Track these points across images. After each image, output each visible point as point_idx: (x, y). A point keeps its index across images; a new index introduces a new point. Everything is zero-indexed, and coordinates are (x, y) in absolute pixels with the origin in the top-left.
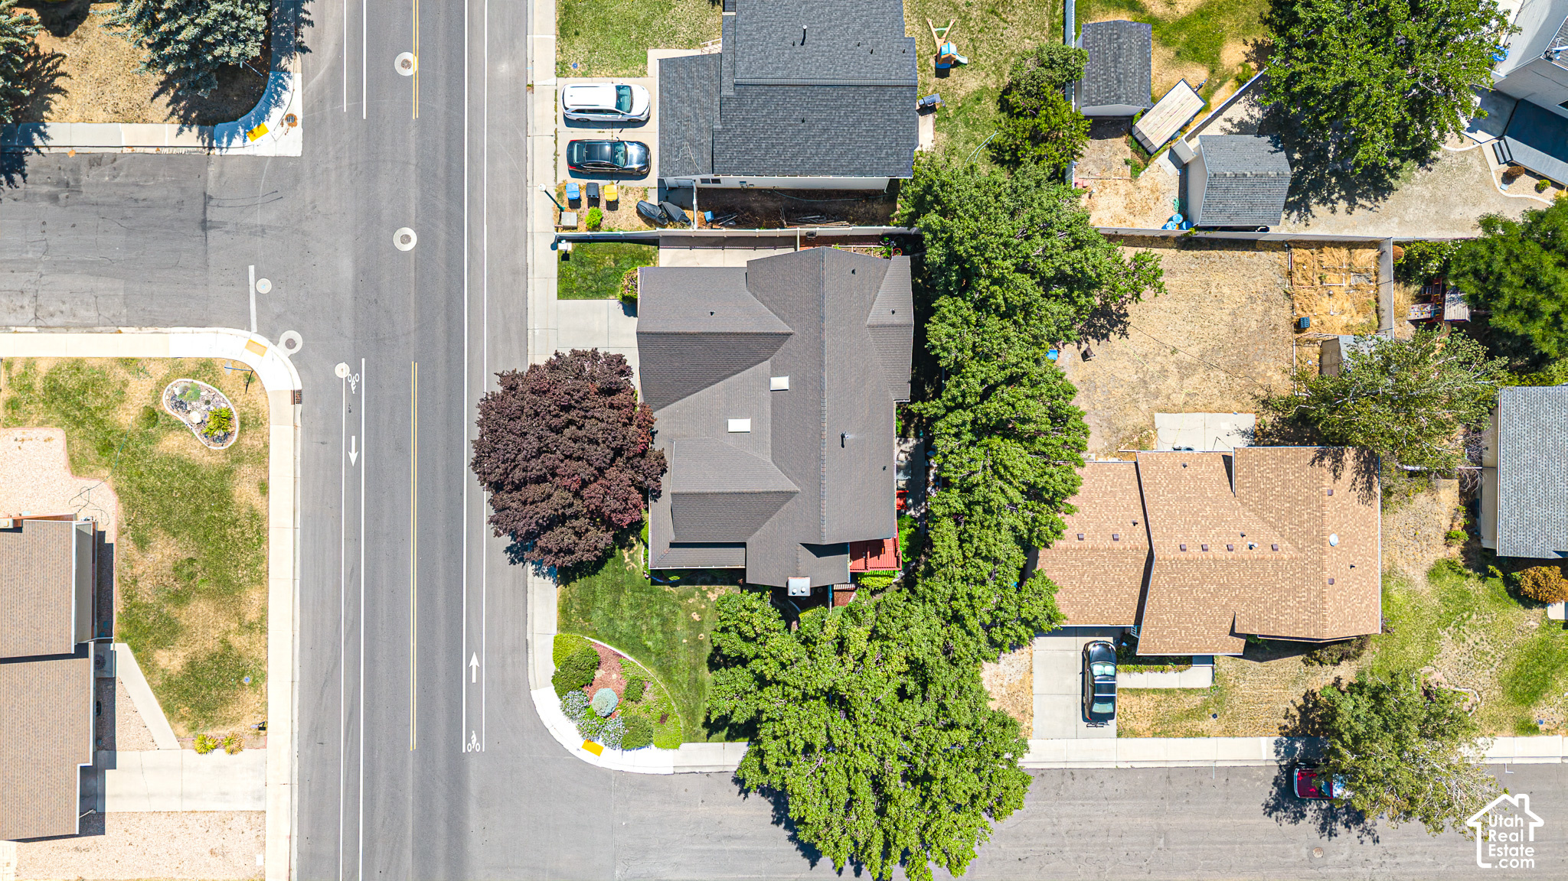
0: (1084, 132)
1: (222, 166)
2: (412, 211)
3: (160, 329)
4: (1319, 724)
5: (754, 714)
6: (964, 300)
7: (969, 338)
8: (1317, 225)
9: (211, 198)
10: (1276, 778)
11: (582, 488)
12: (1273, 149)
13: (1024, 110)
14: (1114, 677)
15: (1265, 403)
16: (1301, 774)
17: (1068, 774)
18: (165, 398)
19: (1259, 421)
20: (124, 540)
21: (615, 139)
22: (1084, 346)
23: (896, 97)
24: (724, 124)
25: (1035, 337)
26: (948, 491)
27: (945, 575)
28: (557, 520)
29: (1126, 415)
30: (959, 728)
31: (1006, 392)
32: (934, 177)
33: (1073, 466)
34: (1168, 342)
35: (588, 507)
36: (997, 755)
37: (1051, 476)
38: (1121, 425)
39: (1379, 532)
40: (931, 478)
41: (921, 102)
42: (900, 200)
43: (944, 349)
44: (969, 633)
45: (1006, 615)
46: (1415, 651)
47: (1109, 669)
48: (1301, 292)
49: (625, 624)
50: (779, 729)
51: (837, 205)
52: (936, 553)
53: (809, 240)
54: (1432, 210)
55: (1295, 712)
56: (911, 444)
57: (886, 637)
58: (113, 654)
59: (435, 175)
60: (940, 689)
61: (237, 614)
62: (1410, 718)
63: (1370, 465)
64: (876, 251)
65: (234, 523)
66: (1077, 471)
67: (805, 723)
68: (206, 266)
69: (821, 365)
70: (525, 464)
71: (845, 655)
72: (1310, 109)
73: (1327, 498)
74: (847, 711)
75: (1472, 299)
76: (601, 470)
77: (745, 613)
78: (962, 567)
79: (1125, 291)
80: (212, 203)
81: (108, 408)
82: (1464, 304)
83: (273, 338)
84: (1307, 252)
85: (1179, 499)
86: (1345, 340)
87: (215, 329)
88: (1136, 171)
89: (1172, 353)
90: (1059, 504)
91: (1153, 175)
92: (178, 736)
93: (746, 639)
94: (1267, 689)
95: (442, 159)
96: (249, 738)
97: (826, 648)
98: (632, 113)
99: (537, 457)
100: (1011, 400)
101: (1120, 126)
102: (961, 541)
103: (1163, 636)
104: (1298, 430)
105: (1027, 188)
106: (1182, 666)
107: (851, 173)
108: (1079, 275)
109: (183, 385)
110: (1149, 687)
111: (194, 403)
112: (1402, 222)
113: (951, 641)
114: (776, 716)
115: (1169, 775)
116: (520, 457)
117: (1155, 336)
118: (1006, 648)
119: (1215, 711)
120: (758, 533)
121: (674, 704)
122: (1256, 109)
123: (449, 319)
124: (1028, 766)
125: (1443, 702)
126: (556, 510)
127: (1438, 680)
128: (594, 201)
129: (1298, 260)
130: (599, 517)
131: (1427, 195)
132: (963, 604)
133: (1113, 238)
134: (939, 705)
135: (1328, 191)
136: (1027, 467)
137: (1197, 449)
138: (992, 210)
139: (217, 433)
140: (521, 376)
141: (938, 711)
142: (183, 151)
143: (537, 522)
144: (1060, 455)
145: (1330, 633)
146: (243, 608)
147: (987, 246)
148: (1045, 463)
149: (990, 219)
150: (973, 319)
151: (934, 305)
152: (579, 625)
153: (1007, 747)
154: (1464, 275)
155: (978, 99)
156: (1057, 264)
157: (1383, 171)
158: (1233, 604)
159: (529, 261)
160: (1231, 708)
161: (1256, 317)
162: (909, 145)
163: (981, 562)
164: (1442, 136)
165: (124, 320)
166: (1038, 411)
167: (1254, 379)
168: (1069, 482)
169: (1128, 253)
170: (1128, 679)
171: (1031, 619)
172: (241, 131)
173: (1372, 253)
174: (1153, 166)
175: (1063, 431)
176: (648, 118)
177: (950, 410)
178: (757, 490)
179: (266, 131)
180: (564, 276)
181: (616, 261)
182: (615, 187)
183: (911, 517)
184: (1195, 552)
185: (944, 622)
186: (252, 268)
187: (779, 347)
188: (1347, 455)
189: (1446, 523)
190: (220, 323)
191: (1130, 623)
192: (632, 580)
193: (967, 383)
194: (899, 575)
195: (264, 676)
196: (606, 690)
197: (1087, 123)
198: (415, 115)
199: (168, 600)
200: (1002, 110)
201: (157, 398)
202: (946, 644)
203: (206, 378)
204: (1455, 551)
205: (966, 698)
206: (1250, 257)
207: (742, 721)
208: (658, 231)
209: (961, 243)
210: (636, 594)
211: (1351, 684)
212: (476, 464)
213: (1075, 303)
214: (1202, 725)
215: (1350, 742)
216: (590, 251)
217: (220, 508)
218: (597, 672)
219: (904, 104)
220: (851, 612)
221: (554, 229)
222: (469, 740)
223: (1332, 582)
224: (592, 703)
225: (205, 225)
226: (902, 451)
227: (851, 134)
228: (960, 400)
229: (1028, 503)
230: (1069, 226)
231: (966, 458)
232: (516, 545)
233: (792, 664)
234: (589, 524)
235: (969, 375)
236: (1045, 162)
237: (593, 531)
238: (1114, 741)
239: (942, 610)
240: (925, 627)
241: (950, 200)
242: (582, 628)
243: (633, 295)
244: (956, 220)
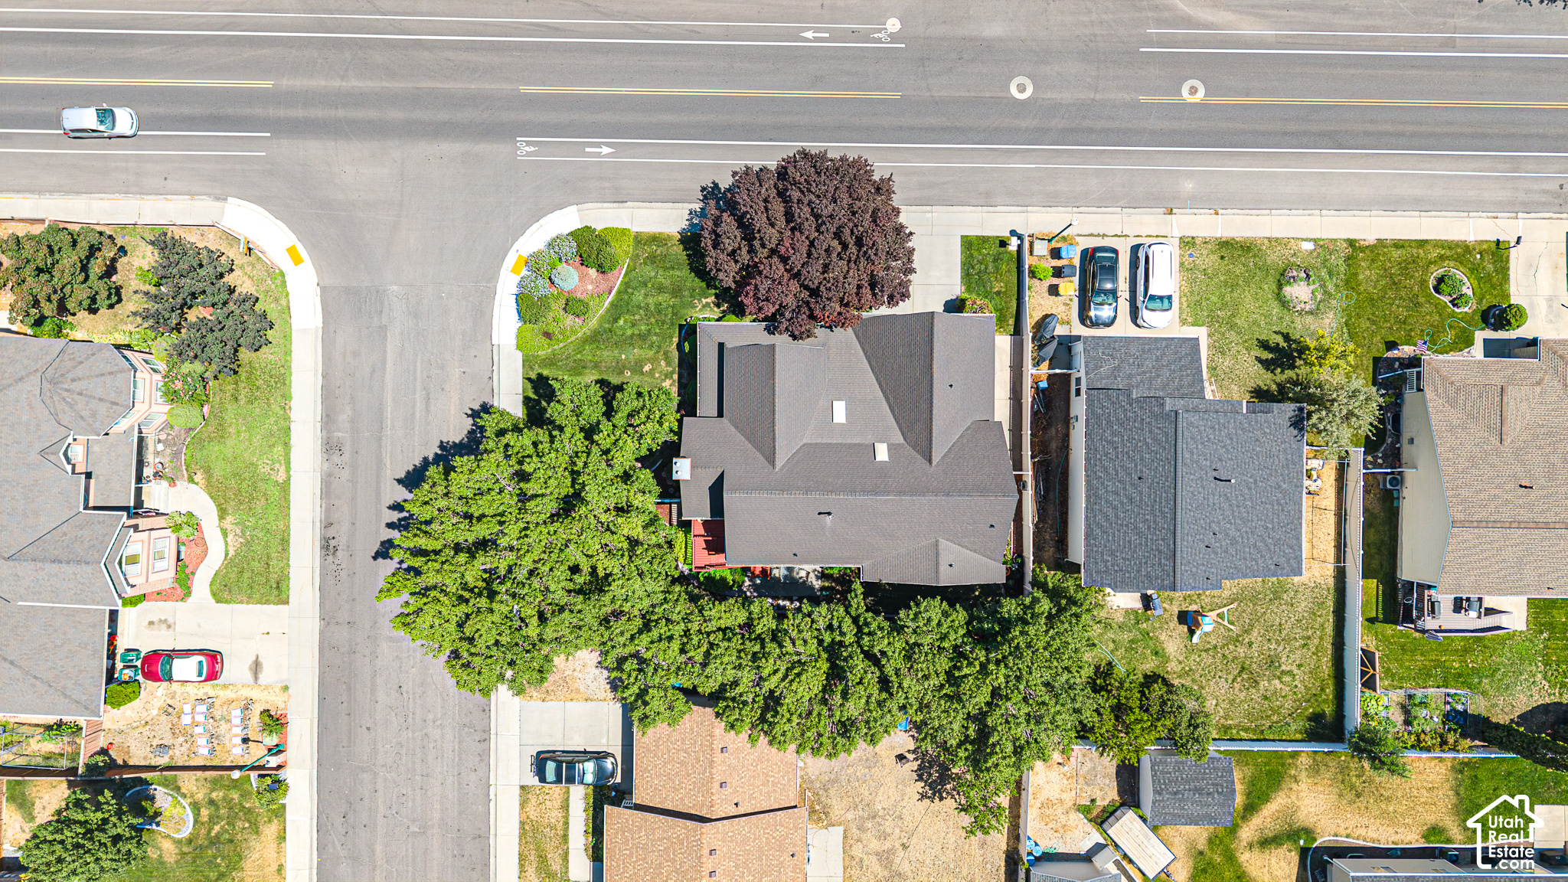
0: (1125, 758)
2: (1049, 95)
5: (557, 423)
6: (964, 636)
7: (926, 640)
11: (781, 257)
13: (1147, 699)
14: (582, 782)
17: (485, 736)
21: (1119, 295)
22: (911, 757)
23: (1163, 570)
24: (1138, 400)
25: (927, 706)
26: (774, 617)
27: (691, 613)
28: (748, 233)
29: (842, 798)
30: (540, 626)
31: (872, 677)
32: (1085, 607)
33: (798, 742)
34: (914, 840)
35: (761, 263)
36: (512, 663)
37: (789, 720)
38: (832, 793)
40: (781, 602)
41: (1155, 596)
42: (1059, 574)
43: (916, 615)
44: (633, 637)
45: (650, 674)
47: (589, 778)
49: (641, 298)
50: (544, 447)
51: (1052, 511)
52: (713, 605)
53: (1019, 484)
56: (815, 583)
57: (631, 553)
59: (1084, 117)
60: (579, 607)
64: (1009, 551)
66: (793, 747)
67: (550, 473)
69: (901, 493)
70: (806, 202)
71: (614, 513)
74: (558, 515)
76: (796, 276)
77: (658, 415)
78: (699, 630)
79: (967, 797)
85: (760, 850)
88: (1085, 810)
89: (903, 845)
90: (760, 727)
91: (1080, 826)
93: (630, 415)
95: (1099, 124)
97: (619, 494)
98: (1144, 311)
99: (813, 214)
100: (865, 681)
101: (1129, 794)
102: (724, 630)
103: (624, 831)
105: (1073, 700)
106: (592, 851)
107: (1088, 526)
108: (988, 750)
110: (570, 818)
113: (625, 618)
114: (557, 444)
115: (482, 837)
116: (812, 197)
117: (920, 827)
118: (614, 674)
120: (733, 429)
121: (561, 345)
123: (945, 129)
124: (497, 695)
126: (759, 231)
128: (1058, 272)
130: (750, 272)
132: (662, 631)
133: (1019, 784)
134: (562, 606)
136: (798, 696)
137: (809, 869)
138: (1055, 663)
140: (890, 198)
141: (557, 605)
143: (747, 212)
144: (809, 729)
147: (1019, 658)
148: (801, 716)
149: (1046, 661)
150: (946, 644)
151: (958, 606)
152: (640, 253)
153: (521, 674)
155: (1156, 653)
156: (999, 729)
159: (999, 208)
162: (1115, 583)
163: (704, 649)
166: (854, 708)
168: (782, 739)
169: (1004, 800)
170: (579, 797)
171: (646, 698)
174: (1090, 827)
175: (832, 733)
176: (1140, 327)
177: (856, 620)
178: (777, 428)
180: (984, 242)
181: (998, 293)
182: (1072, 293)
183: (743, 582)
184: (709, 864)
185: (643, 612)
187: (918, 452)
191: (637, 799)
192: (684, 306)
193: (883, 637)
194: (685, 569)
196: (577, 279)
197: (1134, 761)
198: (1143, 99)
200: (1146, 676)
202: (624, 614)
205: (571, 633)
207: (548, 412)
208: (1028, 335)
209: (1023, 633)
210: (670, 309)
212: (805, 154)
213: (959, 746)
214: (531, 871)
216: (1008, 268)
218: (594, 270)
219: (1157, 578)
220: (653, 520)
221: (1031, 233)
222: (528, 143)
224: (564, 265)
226: (808, 573)
227: (1127, 526)
228: (866, 630)
229: (762, 697)
230: (1036, 740)
231: (807, 635)
232: (720, 192)
233: (607, 461)
234: (743, 264)
235: (891, 639)
236: (1096, 719)
237: (736, 267)
238: (516, 783)
239: (656, 610)
240: (640, 593)
241: (1063, 623)
242: (637, 256)
243: (967, 309)
244: (1044, 628)
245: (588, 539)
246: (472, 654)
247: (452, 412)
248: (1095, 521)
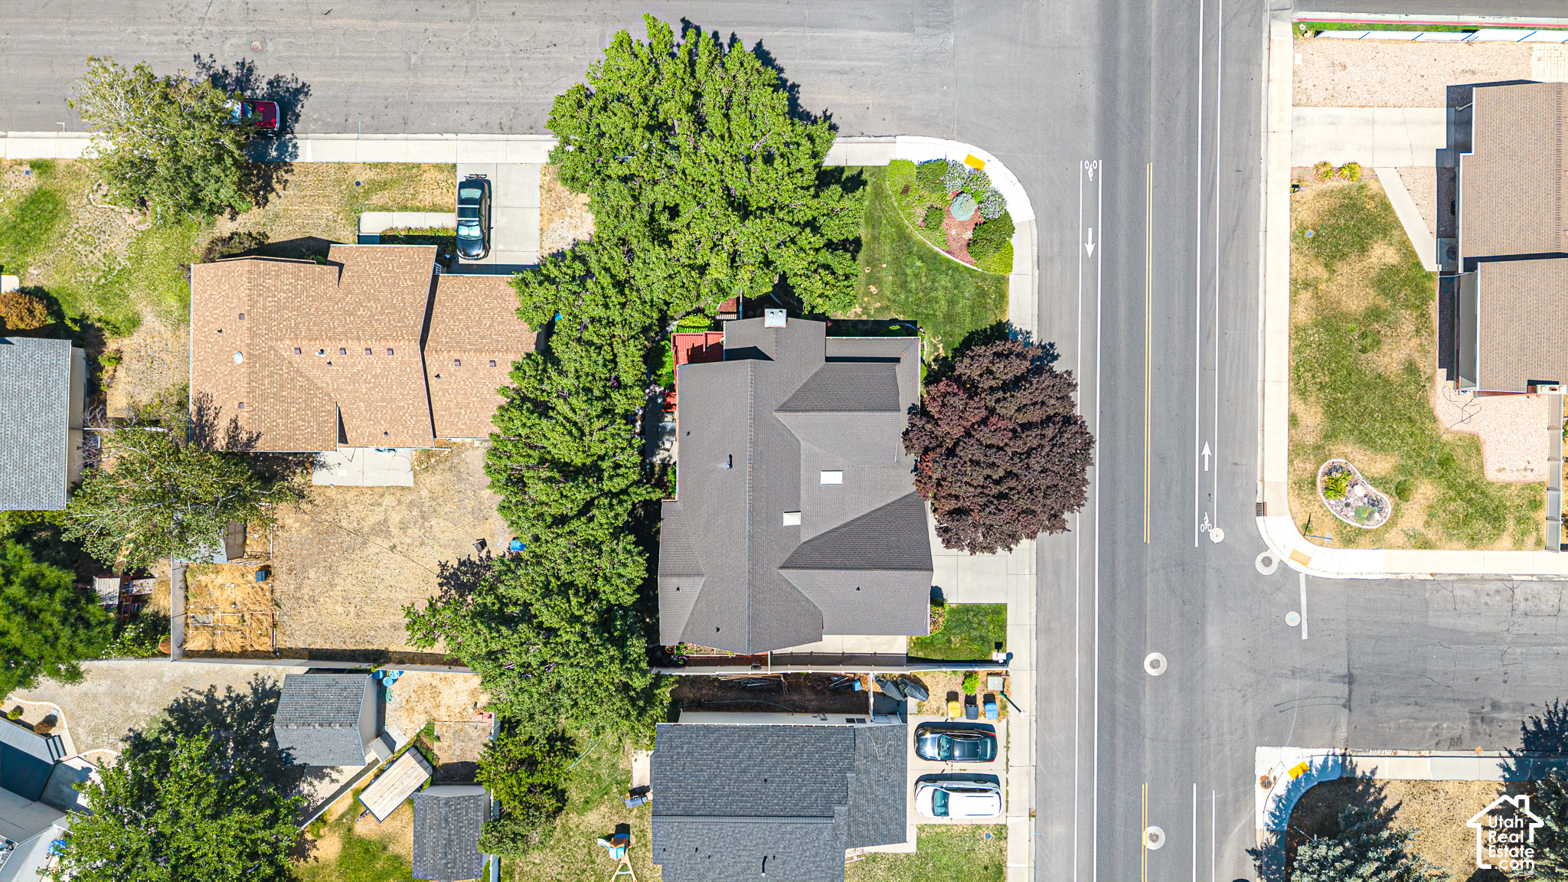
0: (482, 769)
1: (1333, 737)
2: (1148, 692)
3: (1394, 577)
4: (252, 174)
5: (821, 194)
6: (608, 601)
7: (604, 563)
8: (247, 675)
9: (1344, 706)
10: (296, 121)
11: (987, 418)
12: (291, 752)
13: (542, 792)
14: (460, 224)
15: (301, 495)
16: (273, 124)
17: (506, 129)
18: (1389, 510)
19: (308, 478)
20: (1429, 371)
21: (949, 762)
22: (484, 554)
23: (673, 804)
24: (844, 778)
25: (539, 563)
26: (627, 411)
27: (631, 328)
28: (1013, 385)
29: (443, 485)
30: (619, 177)
31: (568, 508)
32: (637, 725)
33: (502, 435)
34: (399, 558)
35: (981, 399)
36: (581, 149)
37: (524, 425)
38: (448, 475)
39: (191, 365)
40: (639, 423)
42: (668, 702)
43: (629, 552)
44: (607, 270)
45: (570, 287)
46: (155, 246)
47: (464, 231)
48: (265, 607)
49: (943, 283)
50: (799, 180)
51: (730, 696)
52: (640, 350)
53: (758, 661)
54: (129, 689)
55: (277, 186)
56: (658, 457)
57: (692, 267)
58: (1439, 261)
59: (1126, 727)
60: (637, 216)
61: (1319, 298)
62: (166, 180)
63: (198, 432)
64: (692, 650)
65: (1322, 387)
66: (497, 430)
67: (773, 184)
68: (1349, 640)
69: (752, 537)
70: (1042, 442)
71: (731, 250)
72: (255, 791)
73: (245, 400)
74: (729, 195)
75: (91, 597)
76: (968, 434)
77: (830, 293)
78: (614, 336)
79: (444, 609)
80: (1343, 701)
81: (1444, 501)
82: (100, 594)
83: (1284, 567)
84: (257, 647)
85: (393, 400)
86: (220, 559)
87: (1340, 577)
88: (429, 730)
89: (395, 546)
90: (516, 396)
91: (412, 725)
92: (1377, 180)
93: (827, 267)
94: (305, 209)
95: (1119, 743)
96: (1308, 177)
97: (750, 257)
98: (933, 788)
99: (1031, 449)
100: (564, 501)
101: (445, 775)
102: (614, 361)
103: (411, 264)
104: (269, 468)
105: (543, 713)
106: (390, 233)
107: (717, 729)
108: (493, 625)
109: (1371, 523)
110: (423, 214)
111: (1361, 504)
112: (160, 677)
113: (626, 262)
114: (800, 192)
115: (404, 126)
116: (1047, 449)
117: (412, 564)
118: (569, 254)
119: (357, 188)
120: (814, 371)
121: (896, 204)
122: (306, 792)
123: (1113, 585)
124: (549, 137)
125: (131, 195)
126: (1012, 396)
127: (131, 216)
128: (970, 701)
129: (266, 639)
130: (971, 389)
131: (133, 704)
132: (613, 299)
133: (454, 663)
134: (638, 199)
135: (234, 709)
136: (549, 434)
137: (372, 450)
138: (581, 691)
139: (1339, 475)
140: (1046, 528)
141: (640, 194)
142: (1371, 753)
143: (1031, 384)
144: (515, 446)
145: (244, 265)
146: (1313, 303)
147: (586, 655)
148: (528, 437)
149: (584, 681)
150: (600, 582)
151: (638, 596)
152: (987, 283)
153: (571, 158)
154: (100, 623)
155: (587, 802)
156: (515, 636)
157: (178, 729)
158: (340, 295)
159: (1034, 642)
160: (341, 192)
161: (309, 582)
162: (660, 756)
163: (595, 340)
164: (121, 763)
165: (1428, 586)
166: (537, 490)
167: (313, 520)
168: (506, 418)
169: (440, 647)
170: (445, 222)
171: (546, 283)
172: (1314, 772)
173: (191, 646)
174: (411, 735)
175: (512, 469)
176: (916, 783)
177: (624, 492)
178: (815, 415)
179: (1290, 772)
180: (1001, 627)
181: (949, 641)
182: (950, 715)
183: (659, 385)
184: (378, 347)
185: (632, 281)
186: (1305, 636)
187: (792, 555)
188: (224, 443)
189: (121, 373)
190: (1336, 582)
191: (443, 277)
192: (936, 327)
193: (608, 518)
194: (673, 327)
195: (1293, 237)
196: (962, 219)
197: (479, 778)
198: (1145, 787)
199: (1386, 312)
200: (563, 791)
201: (1397, 509)
202: (631, 261)
203: (1349, 529)
204: (112, 345)
205: (612, 207)
206: (314, 643)
207: (833, 187)
208: (908, 671)
209: (612, 659)
210: (931, 312)
211: (221, 214)
212: (1089, 443)
213: (497, 597)
214: (371, 175)
215: (226, 156)
216: (974, 651)
217: (1335, 401)
218: (971, 236)
219: (665, 797)
220: (723, 292)
221: (1010, 674)
222: (1096, 171)
223: (241, 316)
224: (976, 207)
225: (1350, 679)
226: (668, 450)
227: (718, 767)
228: (615, 502)
229: (546, 399)
230: (502, 674)
231: (610, 443)
232: (1049, 362)
233: (784, 243)
234: (979, 382)
235: (606, 526)
236: (524, 738)
237: (975, 376)
238: (459, 160)
239: (634, 293)
240: (652, 278)
241: (621, 701)
242: (985, 280)
243: (934, 608)
244: (616, 681)
245: (706, 223)
246: (591, 110)
247: (828, 97)
248: (722, 735)
